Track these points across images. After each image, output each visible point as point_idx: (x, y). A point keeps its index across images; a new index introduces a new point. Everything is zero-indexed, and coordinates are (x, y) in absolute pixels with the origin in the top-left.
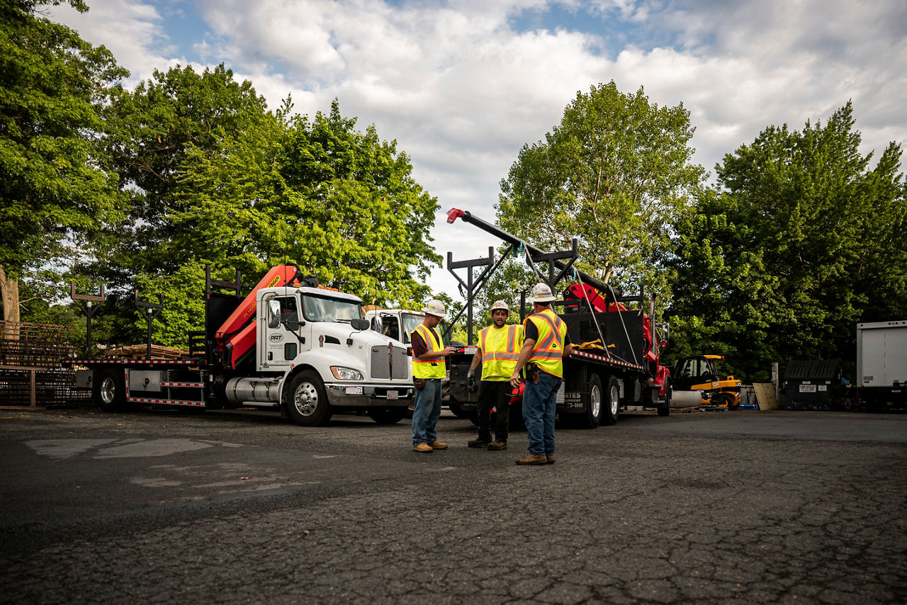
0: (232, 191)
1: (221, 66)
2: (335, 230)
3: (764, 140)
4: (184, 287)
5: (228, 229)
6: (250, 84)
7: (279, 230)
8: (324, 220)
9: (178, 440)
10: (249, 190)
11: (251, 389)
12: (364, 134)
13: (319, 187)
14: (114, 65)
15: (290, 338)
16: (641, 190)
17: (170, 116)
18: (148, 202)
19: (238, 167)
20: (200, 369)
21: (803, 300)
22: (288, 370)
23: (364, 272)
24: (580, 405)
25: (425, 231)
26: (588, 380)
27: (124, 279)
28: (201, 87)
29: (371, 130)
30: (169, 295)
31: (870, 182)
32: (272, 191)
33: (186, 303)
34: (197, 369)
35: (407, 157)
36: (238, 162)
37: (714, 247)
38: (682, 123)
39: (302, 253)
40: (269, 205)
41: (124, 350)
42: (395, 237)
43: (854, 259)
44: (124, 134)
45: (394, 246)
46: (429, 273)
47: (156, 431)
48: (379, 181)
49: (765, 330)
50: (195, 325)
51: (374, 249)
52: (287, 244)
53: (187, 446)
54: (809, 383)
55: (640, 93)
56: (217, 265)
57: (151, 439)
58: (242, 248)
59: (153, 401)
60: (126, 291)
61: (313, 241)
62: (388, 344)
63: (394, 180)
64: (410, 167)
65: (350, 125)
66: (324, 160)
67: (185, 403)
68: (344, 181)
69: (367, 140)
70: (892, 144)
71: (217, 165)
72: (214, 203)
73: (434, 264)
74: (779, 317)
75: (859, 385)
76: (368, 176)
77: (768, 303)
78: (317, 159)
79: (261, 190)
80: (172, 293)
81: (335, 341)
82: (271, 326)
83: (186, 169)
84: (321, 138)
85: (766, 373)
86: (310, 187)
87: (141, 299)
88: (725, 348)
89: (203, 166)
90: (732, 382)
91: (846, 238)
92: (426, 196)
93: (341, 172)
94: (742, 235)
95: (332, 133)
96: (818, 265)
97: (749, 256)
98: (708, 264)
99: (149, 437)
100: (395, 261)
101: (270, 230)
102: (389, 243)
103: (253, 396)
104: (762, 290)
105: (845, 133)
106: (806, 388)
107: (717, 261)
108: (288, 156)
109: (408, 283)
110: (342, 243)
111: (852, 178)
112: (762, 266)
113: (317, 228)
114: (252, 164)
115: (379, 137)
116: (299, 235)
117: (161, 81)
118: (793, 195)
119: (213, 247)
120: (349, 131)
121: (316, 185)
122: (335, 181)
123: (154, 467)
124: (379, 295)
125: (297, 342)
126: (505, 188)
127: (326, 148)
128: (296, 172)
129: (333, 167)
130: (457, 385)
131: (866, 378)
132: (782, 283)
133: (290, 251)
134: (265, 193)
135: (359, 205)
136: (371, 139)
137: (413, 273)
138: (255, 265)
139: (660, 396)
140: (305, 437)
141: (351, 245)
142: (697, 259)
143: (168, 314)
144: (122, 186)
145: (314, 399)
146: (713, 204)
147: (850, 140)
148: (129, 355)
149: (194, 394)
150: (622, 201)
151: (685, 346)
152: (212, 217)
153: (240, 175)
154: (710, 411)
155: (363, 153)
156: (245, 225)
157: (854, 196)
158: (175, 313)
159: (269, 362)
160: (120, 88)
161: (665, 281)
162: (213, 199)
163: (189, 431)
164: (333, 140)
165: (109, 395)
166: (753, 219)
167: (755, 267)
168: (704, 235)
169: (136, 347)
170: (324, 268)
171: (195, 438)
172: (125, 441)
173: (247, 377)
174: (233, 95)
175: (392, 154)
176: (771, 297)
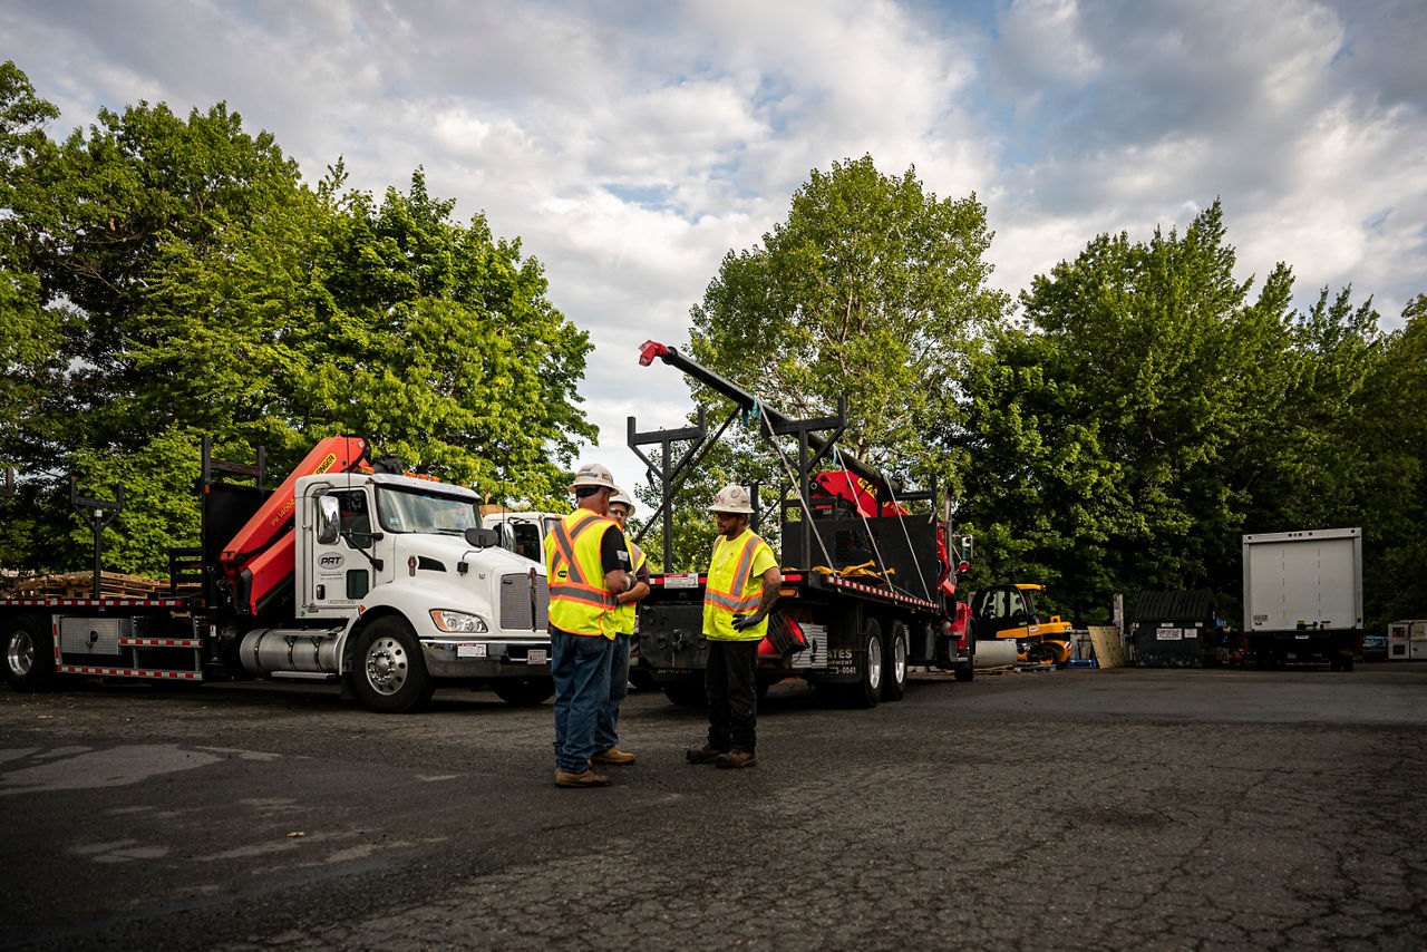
0: (242, 313)
1: (221, 107)
2: (420, 380)
3: (1093, 255)
4: (158, 474)
5: (236, 377)
6: (272, 139)
7: (325, 380)
8: (402, 364)
9: (157, 748)
10: (271, 314)
11: (285, 648)
12: (468, 226)
13: (391, 311)
14: (30, 96)
15: (357, 560)
16: (912, 327)
17: (132, 185)
18: (91, 330)
19: (252, 274)
20: (193, 615)
21: (1157, 500)
22: (353, 616)
23: (471, 450)
24: (852, 670)
25: (568, 385)
26: (864, 629)
27: (49, 459)
28: (186, 140)
29: (479, 221)
30: (133, 487)
31: (1252, 322)
32: (312, 316)
33: (163, 500)
34: (188, 614)
35: (539, 265)
36: (253, 265)
37: (1025, 417)
38: (974, 224)
39: (365, 418)
40: (306, 338)
41: (50, 581)
42: (523, 393)
43: (1232, 438)
44: (49, 213)
45: (520, 409)
46: (576, 453)
47: (111, 729)
48: (492, 303)
49: (1103, 544)
50: (179, 538)
51: (487, 412)
52: (339, 403)
53: (173, 760)
54: (1171, 625)
55: (910, 176)
56: (216, 436)
57: (105, 747)
58: (260, 410)
59: (106, 671)
60: (53, 478)
61: (384, 399)
62: (528, 571)
63: (518, 302)
64: (544, 282)
65: (444, 210)
66: (400, 266)
67: (165, 674)
68: (436, 300)
69: (473, 237)
70: (1280, 267)
71: (215, 269)
72: (210, 333)
73: (584, 438)
74: (1124, 524)
75: (1246, 630)
76: (475, 296)
77: (1105, 504)
78: (388, 265)
79: (293, 313)
80: (138, 484)
81: (438, 566)
82: (323, 541)
83: (160, 276)
84: (395, 229)
85: (1105, 611)
86: (377, 310)
87: (82, 492)
88: (1045, 572)
89: (190, 270)
90: (1059, 626)
91: (1219, 406)
92: (570, 330)
93: (429, 287)
94: (1067, 399)
95: (413, 222)
96: (1179, 445)
97: (1078, 431)
98: (1017, 443)
99: (100, 742)
100: (522, 434)
101: (310, 379)
102: (511, 404)
103: (291, 661)
104: (1098, 484)
105: (1212, 248)
106: (1167, 633)
107: (1030, 440)
108: (339, 258)
109: (543, 470)
110: (432, 402)
111: (1225, 316)
112: (1097, 447)
113: (390, 377)
114: (276, 269)
115: (492, 232)
116: (361, 387)
117: (113, 128)
118: (1142, 339)
119: (209, 406)
120: (443, 221)
121: (386, 308)
122: (419, 302)
123: (114, 811)
124: (496, 489)
125: (368, 566)
126: (699, 318)
127: (403, 246)
128: (353, 285)
129: (415, 278)
130: (652, 640)
131: (1257, 618)
132: (1127, 473)
133: (344, 414)
134: (299, 319)
135: (461, 341)
136: (479, 233)
137: (551, 453)
138: (284, 437)
139: (959, 651)
140: (390, 735)
141: (447, 407)
142: (1001, 436)
143: (131, 519)
144: (44, 302)
145: (402, 665)
146: (1021, 351)
147: (1220, 257)
148: (59, 590)
149: (182, 659)
150: (887, 343)
151: (984, 570)
152: (207, 356)
153: (255, 288)
154: (1028, 671)
155: (466, 257)
156: (265, 371)
157: (1229, 343)
158: (143, 517)
159: (317, 602)
160: (40, 135)
161: (953, 468)
162: (208, 327)
163: (174, 728)
164: (416, 235)
165: (23, 662)
166: (1081, 375)
167: (1086, 448)
168: (1008, 398)
169: (72, 576)
170: (404, 444)
171: (187, 743)
172: (55, 752)
173: (277, 627)
174: (242, 156)
175: (513, 262)
176: (1112, 495)
